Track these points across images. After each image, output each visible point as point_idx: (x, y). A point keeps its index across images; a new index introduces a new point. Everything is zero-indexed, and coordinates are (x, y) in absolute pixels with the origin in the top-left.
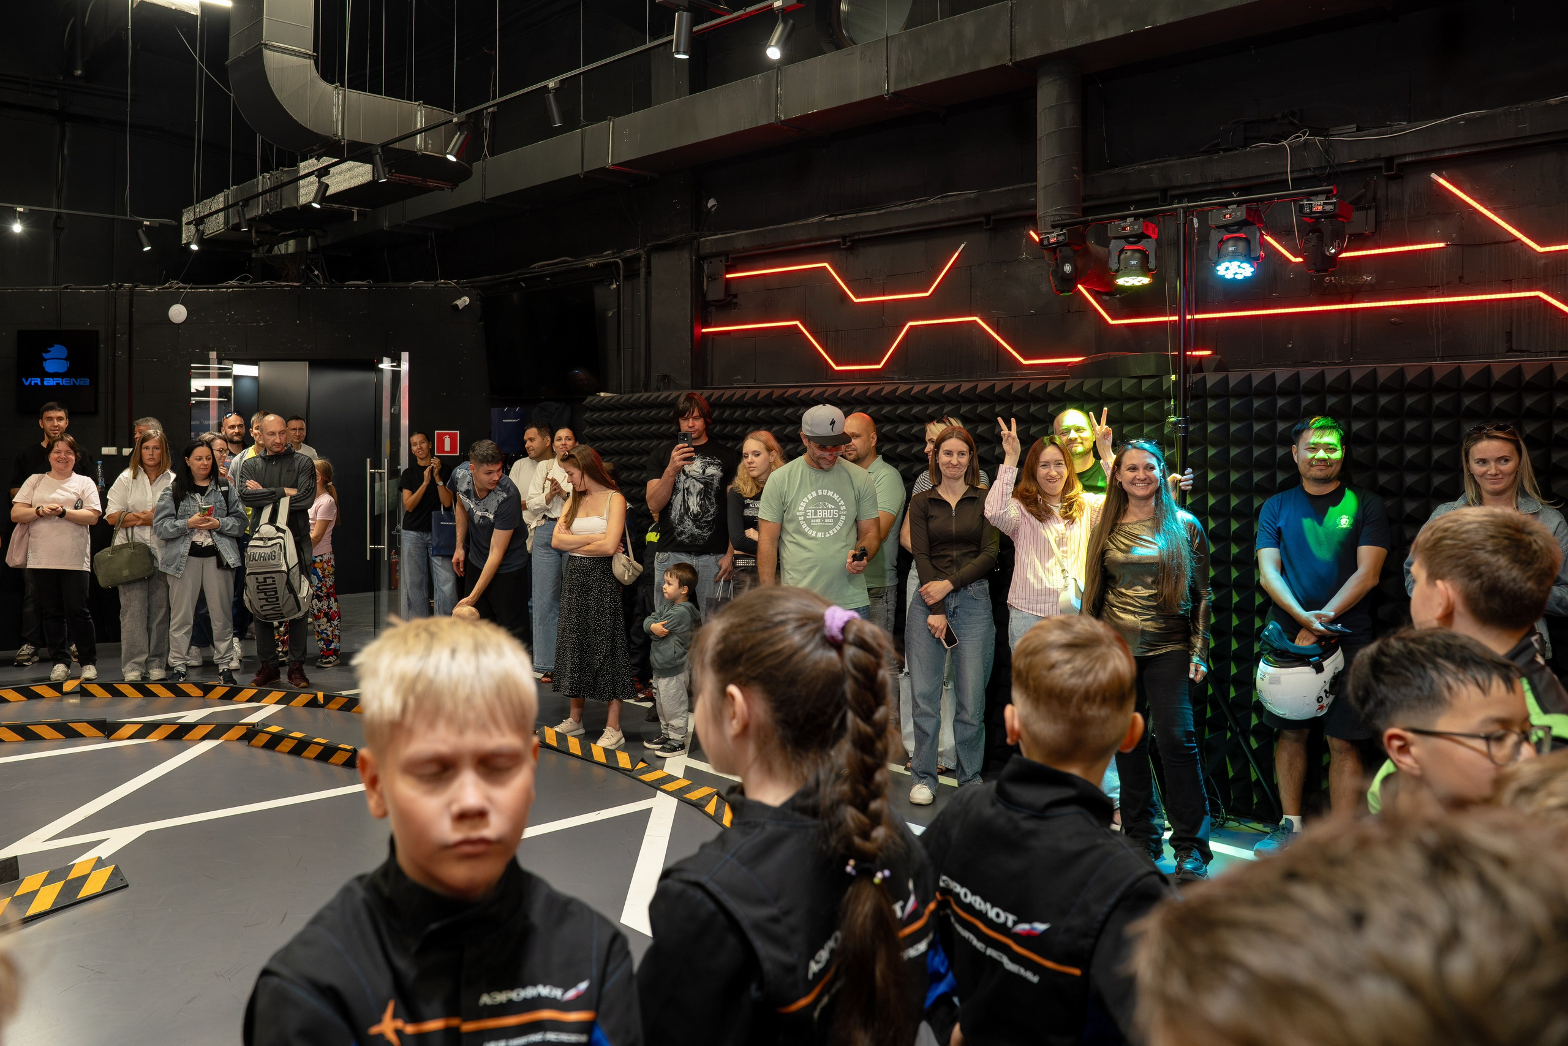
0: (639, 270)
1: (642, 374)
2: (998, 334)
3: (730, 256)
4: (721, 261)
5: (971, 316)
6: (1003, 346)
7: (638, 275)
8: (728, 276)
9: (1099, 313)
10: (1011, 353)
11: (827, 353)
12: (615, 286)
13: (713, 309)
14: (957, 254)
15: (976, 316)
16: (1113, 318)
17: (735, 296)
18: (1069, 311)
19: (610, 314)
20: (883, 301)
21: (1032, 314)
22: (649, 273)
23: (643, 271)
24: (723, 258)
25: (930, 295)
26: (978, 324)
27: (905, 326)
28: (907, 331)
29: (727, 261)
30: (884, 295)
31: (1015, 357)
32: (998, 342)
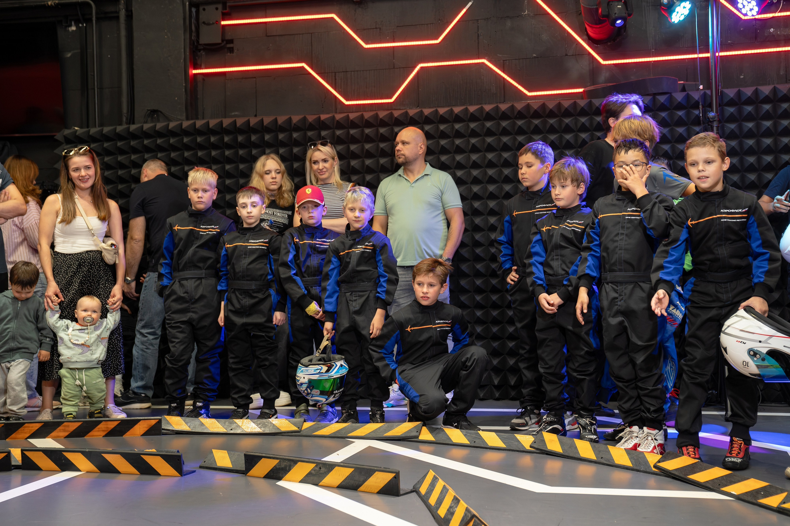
0: (118, 12)
1: (125, 110)
2: (504, 72)
3: (228, 4)
4: (217, 9)
5: (479, 58)
6: (509, 82)
7: (117, 18)
8: (223, 23)
9: (593, 56)
10: (517, 88)
11: (335, 90)
12: (74, 28)
13: (203, 53)
14: (464, 10)
15: (484, 58)
16: (604, 59)
17: (231, 41)
18: (566, 55)
19: (69, 55)
20: (394, 47)
21: (535, 57)
22: (129, 16)
23: (123, 14)
24: (220, 6)
25: (440, 43)
26: (486, 65)
27: (415, 67)
28: (418, 72)
29: (224, 7)
30: (394, 41)
31: (521, 91)
32: (504, 78)
